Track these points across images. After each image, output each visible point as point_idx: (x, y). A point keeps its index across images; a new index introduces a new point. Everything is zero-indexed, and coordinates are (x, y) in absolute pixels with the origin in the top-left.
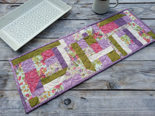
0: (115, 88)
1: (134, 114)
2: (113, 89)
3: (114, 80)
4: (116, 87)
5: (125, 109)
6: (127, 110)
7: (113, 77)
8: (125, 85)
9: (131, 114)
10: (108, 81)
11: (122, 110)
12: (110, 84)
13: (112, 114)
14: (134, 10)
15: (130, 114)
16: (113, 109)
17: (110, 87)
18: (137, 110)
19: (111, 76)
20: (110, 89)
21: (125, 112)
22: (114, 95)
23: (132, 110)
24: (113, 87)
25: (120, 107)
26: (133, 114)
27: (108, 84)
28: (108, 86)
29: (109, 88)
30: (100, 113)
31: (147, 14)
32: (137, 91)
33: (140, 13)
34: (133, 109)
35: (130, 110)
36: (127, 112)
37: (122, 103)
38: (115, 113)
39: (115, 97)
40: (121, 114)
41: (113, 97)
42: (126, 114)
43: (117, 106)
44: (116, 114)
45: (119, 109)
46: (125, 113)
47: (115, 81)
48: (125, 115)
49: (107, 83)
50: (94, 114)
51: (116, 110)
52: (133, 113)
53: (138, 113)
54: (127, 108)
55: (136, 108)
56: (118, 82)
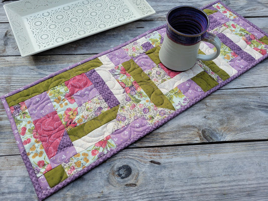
0: (216, 140)
1: (257, 187)
2: (211, 141)
3: (210, 124)
4: (217, 138)
5: (240, 177)
6: (243, 180)
7: (208, 119)
8: (233, 133)
9: (252, 186)
10: (199, 126)
11: (234, 181)
12: (205, 132)
13: (215, 189)
14: (230, 4)
15: (249, 186)
16: (217, 179)
17: (205, 138)
18: (262, 179)
19: (205, 117)
20: (205, 141)
21: (240, 183)
22: (215, 153)
23: (254, 179)
24: (211, 138)
25: (228, 175)
26: (256, 186)
27: (200, 132)
28: (200, 136)
29: (203, 139)
30: (192, 190)
31: (255, 9)
32: (256, 142)
33: (242, 8)
34: (254, 177)
35: (248, 180)
36: (243, 183)
37: (232, 168)
38: (220, 187)
39: (217, 156)
40: (233, 187)
41: (213, 156)
42: (242, 187)
43: (223, 174)
44: (223, 189)
45: (229, 179)
46: (239, 185)
47: (213, 127)
48: (240, 189)
49: (199, 130)
50: (181, 192)
51: (222, 182)
52: (256, 184)
53: (264, 183)
54: (244, 176)
55: (259, 175)
56: (220, 128)
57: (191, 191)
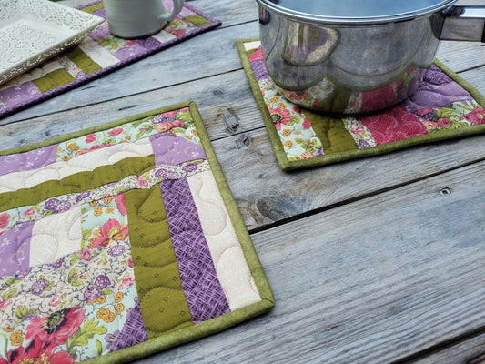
0: (290, 214)
1: (408, 287)
2: (281, 218)
3: (274, 187)
4: (293, 208)
5: (362, 277)
6: (371, 281)
7: (269, 177)
8: (327, 191)
9: (396, 288)
10: (251, 197)
11: (351, 288)
12: (264, 203)
13: (309, 320)
15: (389, 290)
16: (308, 296)
17: (267, 216)
18: (414, 265)
19: (261, 177)
20: (268, 221)
21: (366, 289)
22: (295, 240)
23: (395, 272)
24: (280, 212)
25: (335, 279)
26: (404, 285)
27: (255, 207)
28: (255, 215)
29: (262, 220)
30: (250, 339)
32: (381, 195)
34: (395, 267)
35: (383, 277)
36: (373, 287)
37: (340, 260)
38: (319, 312)
39: (301, 246)
40: (352, 304)
41: (288, 250)
42: (372, 297)
43: (321, 281)
44: (326, 314)
45: (337, 289)
46: (365, 295)
47: (282, 190)
48: (370, 302)
49: (251, 204)
50: (222, 354)
51: (322, 299)
52: (403, 280)
53: (422, 273)
54: (371, 271)
55: (405, 259)
56: (296, 188)
57: (248, 344)
